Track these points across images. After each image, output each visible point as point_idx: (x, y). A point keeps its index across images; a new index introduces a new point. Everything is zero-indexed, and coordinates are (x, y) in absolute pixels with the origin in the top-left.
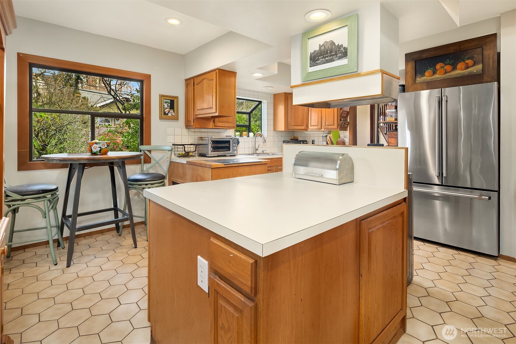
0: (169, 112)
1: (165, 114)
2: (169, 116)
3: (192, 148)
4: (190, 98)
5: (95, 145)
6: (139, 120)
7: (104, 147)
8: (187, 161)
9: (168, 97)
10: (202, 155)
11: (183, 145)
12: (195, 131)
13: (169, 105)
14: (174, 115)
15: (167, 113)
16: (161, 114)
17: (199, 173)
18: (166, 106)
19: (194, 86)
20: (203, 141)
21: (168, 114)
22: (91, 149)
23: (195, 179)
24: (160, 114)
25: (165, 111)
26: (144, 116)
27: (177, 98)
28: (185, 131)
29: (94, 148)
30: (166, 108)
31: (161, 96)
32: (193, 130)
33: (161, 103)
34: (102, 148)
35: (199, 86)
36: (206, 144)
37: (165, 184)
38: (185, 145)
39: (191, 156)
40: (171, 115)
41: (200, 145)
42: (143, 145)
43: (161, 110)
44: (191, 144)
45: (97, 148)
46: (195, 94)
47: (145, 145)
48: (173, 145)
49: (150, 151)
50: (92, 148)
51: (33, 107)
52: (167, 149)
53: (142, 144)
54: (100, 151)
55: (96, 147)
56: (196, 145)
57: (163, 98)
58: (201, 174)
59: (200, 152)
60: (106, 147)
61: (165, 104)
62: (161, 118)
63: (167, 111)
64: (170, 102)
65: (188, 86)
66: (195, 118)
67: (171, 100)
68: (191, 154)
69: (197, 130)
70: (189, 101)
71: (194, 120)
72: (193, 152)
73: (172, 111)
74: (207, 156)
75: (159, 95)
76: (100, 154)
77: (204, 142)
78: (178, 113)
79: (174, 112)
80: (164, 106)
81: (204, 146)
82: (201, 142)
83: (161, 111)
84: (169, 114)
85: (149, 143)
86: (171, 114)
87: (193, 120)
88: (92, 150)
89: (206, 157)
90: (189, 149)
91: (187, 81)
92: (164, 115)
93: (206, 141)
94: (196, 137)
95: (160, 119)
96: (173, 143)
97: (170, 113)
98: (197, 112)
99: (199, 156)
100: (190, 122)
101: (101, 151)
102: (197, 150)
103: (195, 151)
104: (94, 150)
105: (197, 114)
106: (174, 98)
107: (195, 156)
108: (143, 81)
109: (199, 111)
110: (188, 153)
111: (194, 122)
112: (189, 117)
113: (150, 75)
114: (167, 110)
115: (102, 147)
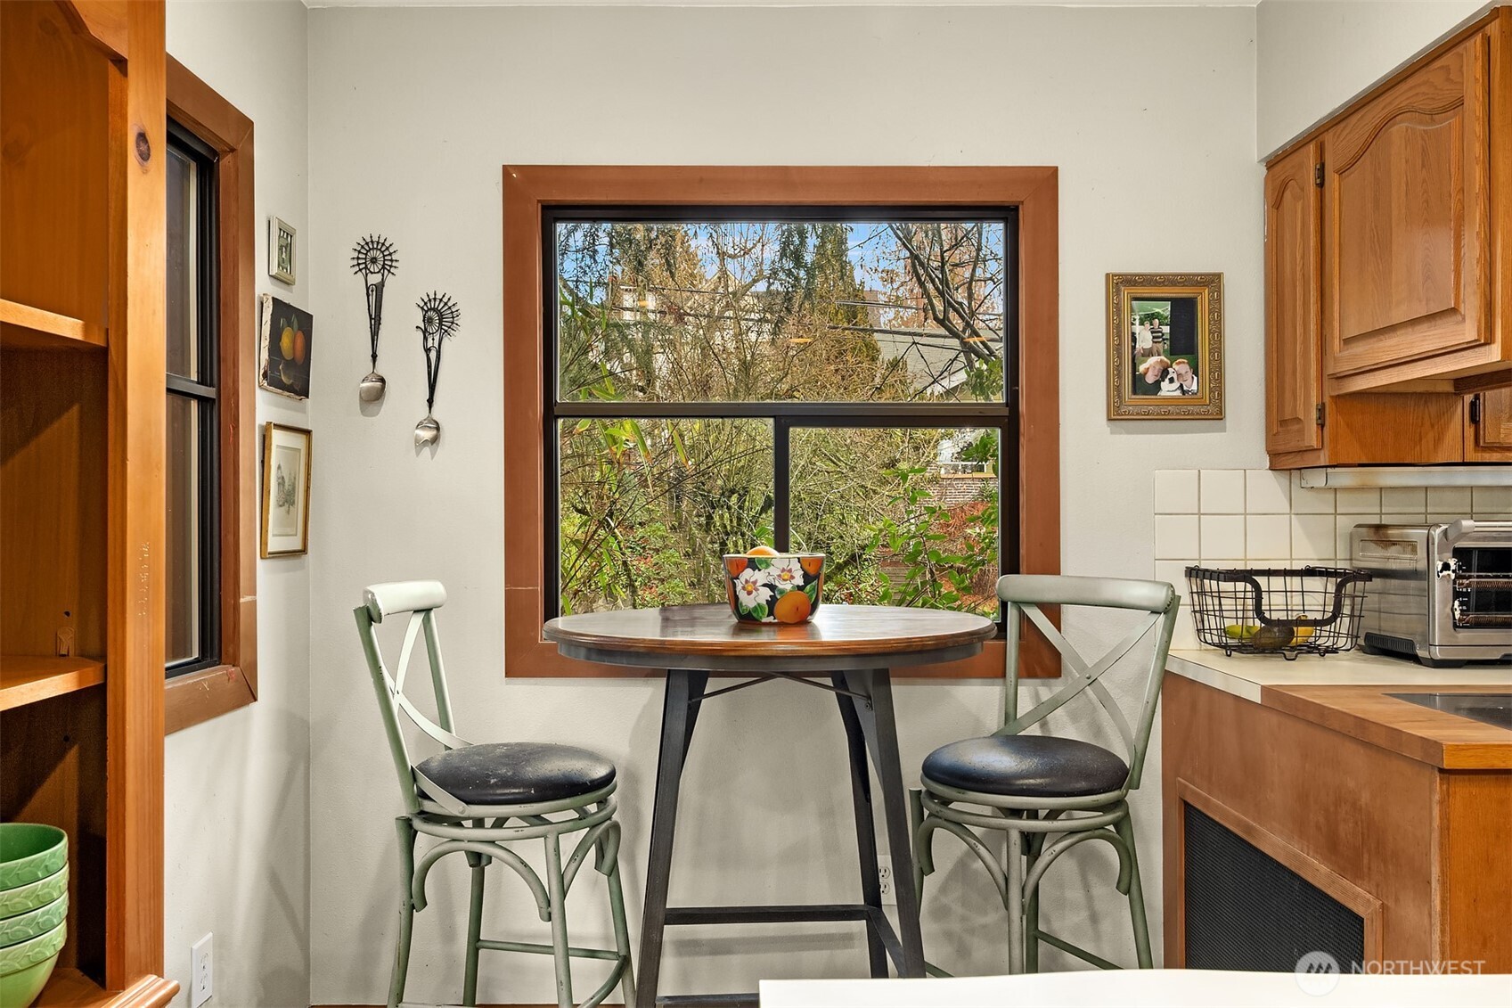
0: (1165, 373)
1: (1139, 385)
2: (1165, 399)
3: (1315, 598)
4: (1294, 272)
5: (749, 571)
6: (999, 431)
7: (788, 586)
8: (1263, 688)
9: (1157, 284)
10: (1382, 647)
11: (1246, 576)
12: (1333, 482)
13: (1166, 329)
14: (1194, 387)
15: (1150, 379)
16: (1118, 389)
17: (1351, 784)
18: (1145, 339)
19: (1321, 185)
20: (1393, 551)
21: (1156, 386)
22: (735, 592)
23: (1322, 820)
24: (1114, 392)
25: (1142, 368)
26: (1023, 407)
27: (1212, 282)
28: (1269, 487)
29: (744, 588)
30: (1148, 353)
31: (1119, 283)
32: (1317, 479)
33: (1119, 327)
34: (782, 592)
35: (1354, 176)
36: (1413, 575)
37: (1127, 814)
38: (1269, 573)
39: (1312, 649)
40: (1178, 393)
41: (1370, 575)
42: (1018, 572)
43: (1119, 368)
44: (1310, 572)
45: (757, 590)
46: (1327, 241)
47: (1029, 573)
48: (1192, 573)
49: (1053, 611)
50: (738, 590)
51: (560, 397)
52: (1145, 603)
53: (1011, 565)
54: (772, 603)
55: (755, 583)
56: (1344, 578)
57: (1126, 292)
58: (1365, 797)
59: (1371, 624)
60: (801, 583)
61: (1137, 328)
62: (1116, 414)
63: (1149, 366)
64: (1168, 313)
65: (1288, 194)
66: (1327, 400)
67: (1176, 302)
68: (1301, 631)
69: (1344, 477)
70: (1288, 290)
71: (1321, 410)
72: (1315, 623)
73: (1181, 367)
74: (1421, 653)
75: (1107, 275)
76: (771, 619)
77: (1398, 560)
78: (1220, 376)
79: (1196, 373)
80: (1134, 339)
81: (1394, 582)
82: (1374, 558)
83: (1114, 371)
84: (1168, 389)
85: (1051, 566)
86: (1176, 385)
87: (1314, 415)
88: (737, 598)
89: (1416, 660)
90: (1296, 600)
91: (1278, 168)
92: (1134, 392)
93: (1414, 550)
94: (1346, 524)
95: (1109, 419)
96: (1192, 564)
97: (1172, 380)
98: (1345, 358)
99: (1362, 649)
100: (1296, 427)
101: (778, 608)
102: (1346, 610)
103: (1337, 613)
104: (748, 602)
105: (1345, 368)
106: (1198, 284)
107: (1335, 651)
108: (1016, 209)
109: (1359, 348)
110: (1288, 627)
111: (1322, 426)
112: (1288, 394)
113: (1056, 169)
114: (1152, 360)
115: (780, 585)
